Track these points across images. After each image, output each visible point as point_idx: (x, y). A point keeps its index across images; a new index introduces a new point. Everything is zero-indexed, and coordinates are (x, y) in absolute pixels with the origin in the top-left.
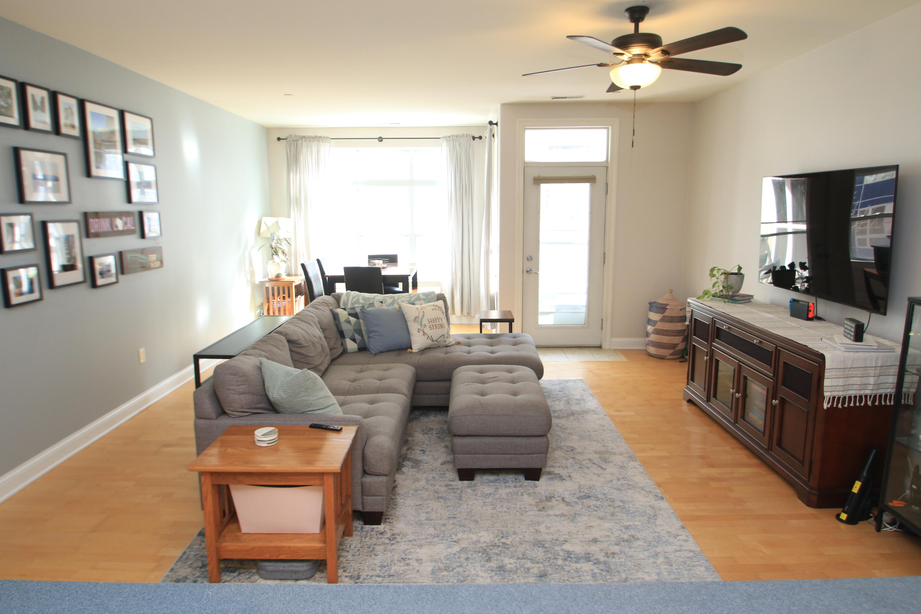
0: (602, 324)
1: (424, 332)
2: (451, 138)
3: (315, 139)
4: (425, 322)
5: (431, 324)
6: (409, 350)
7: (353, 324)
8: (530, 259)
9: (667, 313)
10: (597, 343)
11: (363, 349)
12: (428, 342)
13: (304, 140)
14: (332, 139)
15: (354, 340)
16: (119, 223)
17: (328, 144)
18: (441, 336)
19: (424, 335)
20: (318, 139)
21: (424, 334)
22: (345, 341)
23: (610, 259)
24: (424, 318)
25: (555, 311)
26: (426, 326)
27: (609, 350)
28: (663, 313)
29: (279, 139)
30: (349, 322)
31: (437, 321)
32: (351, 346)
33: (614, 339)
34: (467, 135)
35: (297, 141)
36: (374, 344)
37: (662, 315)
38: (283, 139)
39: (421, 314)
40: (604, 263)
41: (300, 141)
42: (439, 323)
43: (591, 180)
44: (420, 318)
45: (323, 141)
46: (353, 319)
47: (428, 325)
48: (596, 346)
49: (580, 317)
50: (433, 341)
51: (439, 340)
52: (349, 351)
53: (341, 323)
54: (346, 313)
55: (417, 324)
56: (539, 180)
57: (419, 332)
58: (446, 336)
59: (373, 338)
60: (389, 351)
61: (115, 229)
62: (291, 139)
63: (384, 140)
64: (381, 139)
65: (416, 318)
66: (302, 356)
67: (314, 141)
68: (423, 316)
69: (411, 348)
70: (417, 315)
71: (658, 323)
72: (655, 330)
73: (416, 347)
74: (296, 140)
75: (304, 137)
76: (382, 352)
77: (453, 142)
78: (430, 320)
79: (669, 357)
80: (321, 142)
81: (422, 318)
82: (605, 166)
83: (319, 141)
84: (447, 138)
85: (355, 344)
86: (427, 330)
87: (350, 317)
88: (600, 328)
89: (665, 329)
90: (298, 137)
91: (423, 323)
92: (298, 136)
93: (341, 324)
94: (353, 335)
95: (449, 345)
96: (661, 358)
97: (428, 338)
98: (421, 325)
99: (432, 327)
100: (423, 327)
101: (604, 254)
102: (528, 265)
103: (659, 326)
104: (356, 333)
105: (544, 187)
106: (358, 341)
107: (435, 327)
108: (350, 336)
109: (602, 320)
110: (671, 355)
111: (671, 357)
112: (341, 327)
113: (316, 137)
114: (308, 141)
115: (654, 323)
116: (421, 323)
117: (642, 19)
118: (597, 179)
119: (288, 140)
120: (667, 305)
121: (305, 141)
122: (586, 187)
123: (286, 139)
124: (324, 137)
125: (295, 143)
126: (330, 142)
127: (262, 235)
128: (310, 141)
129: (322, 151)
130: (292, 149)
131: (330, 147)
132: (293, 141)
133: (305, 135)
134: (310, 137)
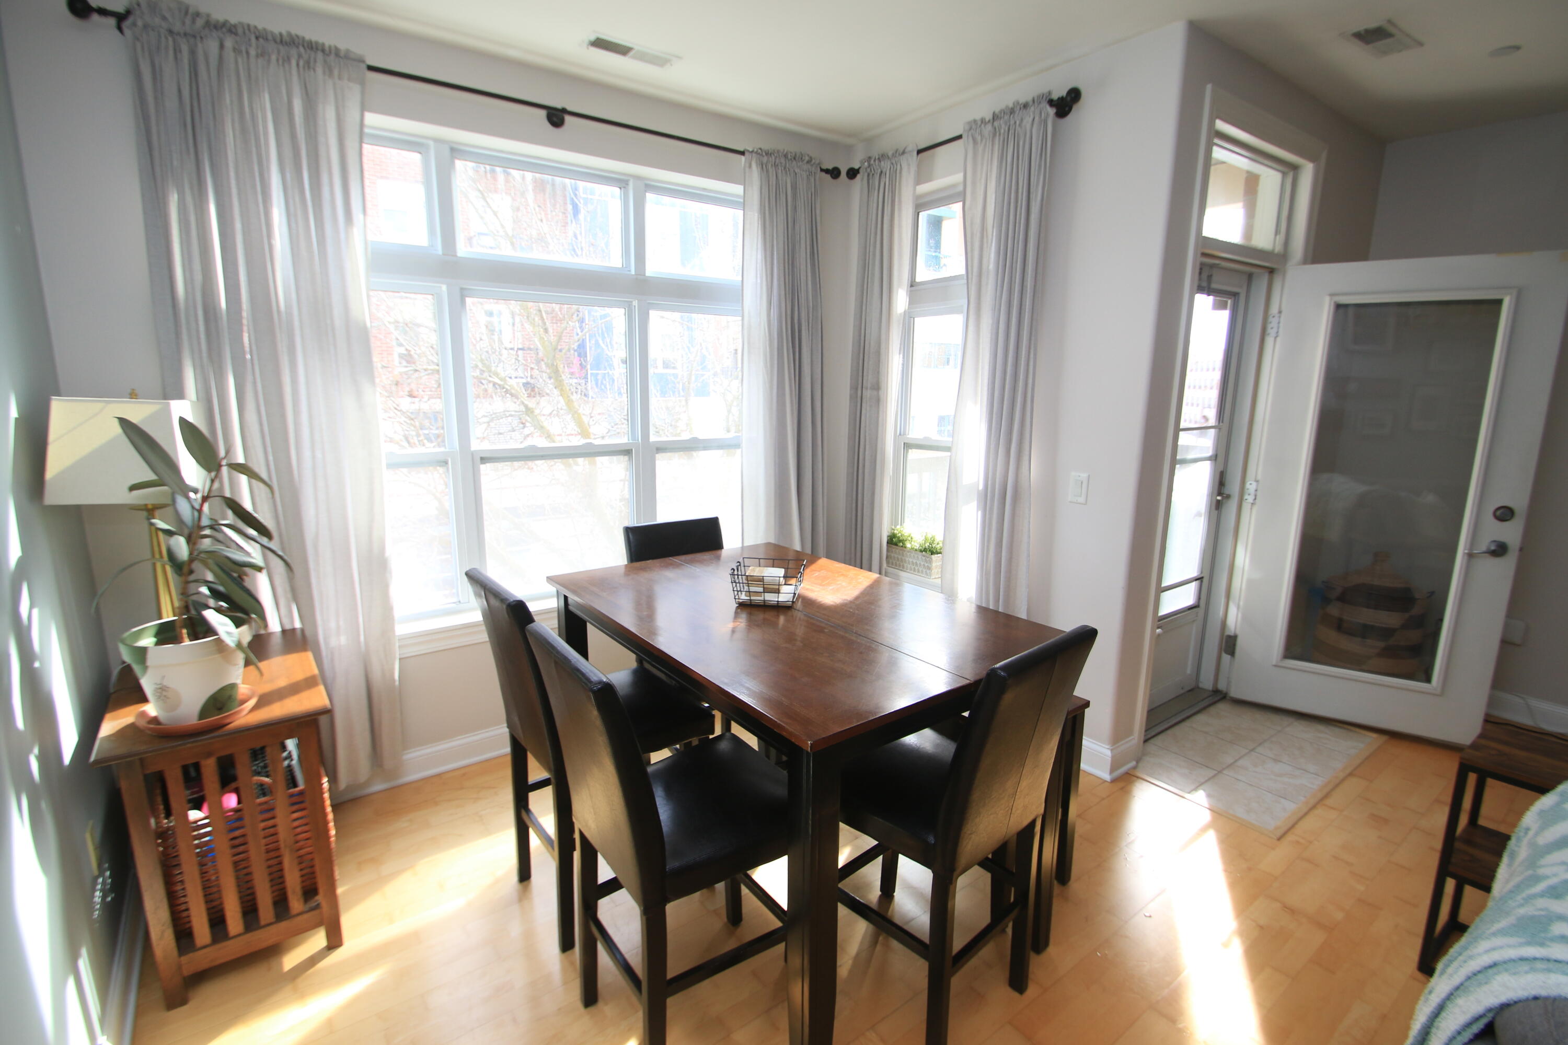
3: (292, 51)
13: (229, 41)
14: (371, 68)
17: (356, 89)
29: (79, 8)
35: (192, 36)
38: (103, 12)
41: (212, 45)
62: (156, 21)
64: (556, 117)
67: (287, 60)
74: (186, 35)
75: (230, 28)
80: (320, 73)
90: (200, 22)
92: (197, 15)
114: (253, 52)
119: (138, 21)
121: (236, 49)
123: (120, 18)
124: (337, 52)
125: (185, 49)
126: (362, 83)
127: (53, 497)
128: (262, 54)
129: (328, 114)
130: (168, 68)
131: (363, 109)
132: (171, 32)
133: (233, 20)
134: (261, 36)
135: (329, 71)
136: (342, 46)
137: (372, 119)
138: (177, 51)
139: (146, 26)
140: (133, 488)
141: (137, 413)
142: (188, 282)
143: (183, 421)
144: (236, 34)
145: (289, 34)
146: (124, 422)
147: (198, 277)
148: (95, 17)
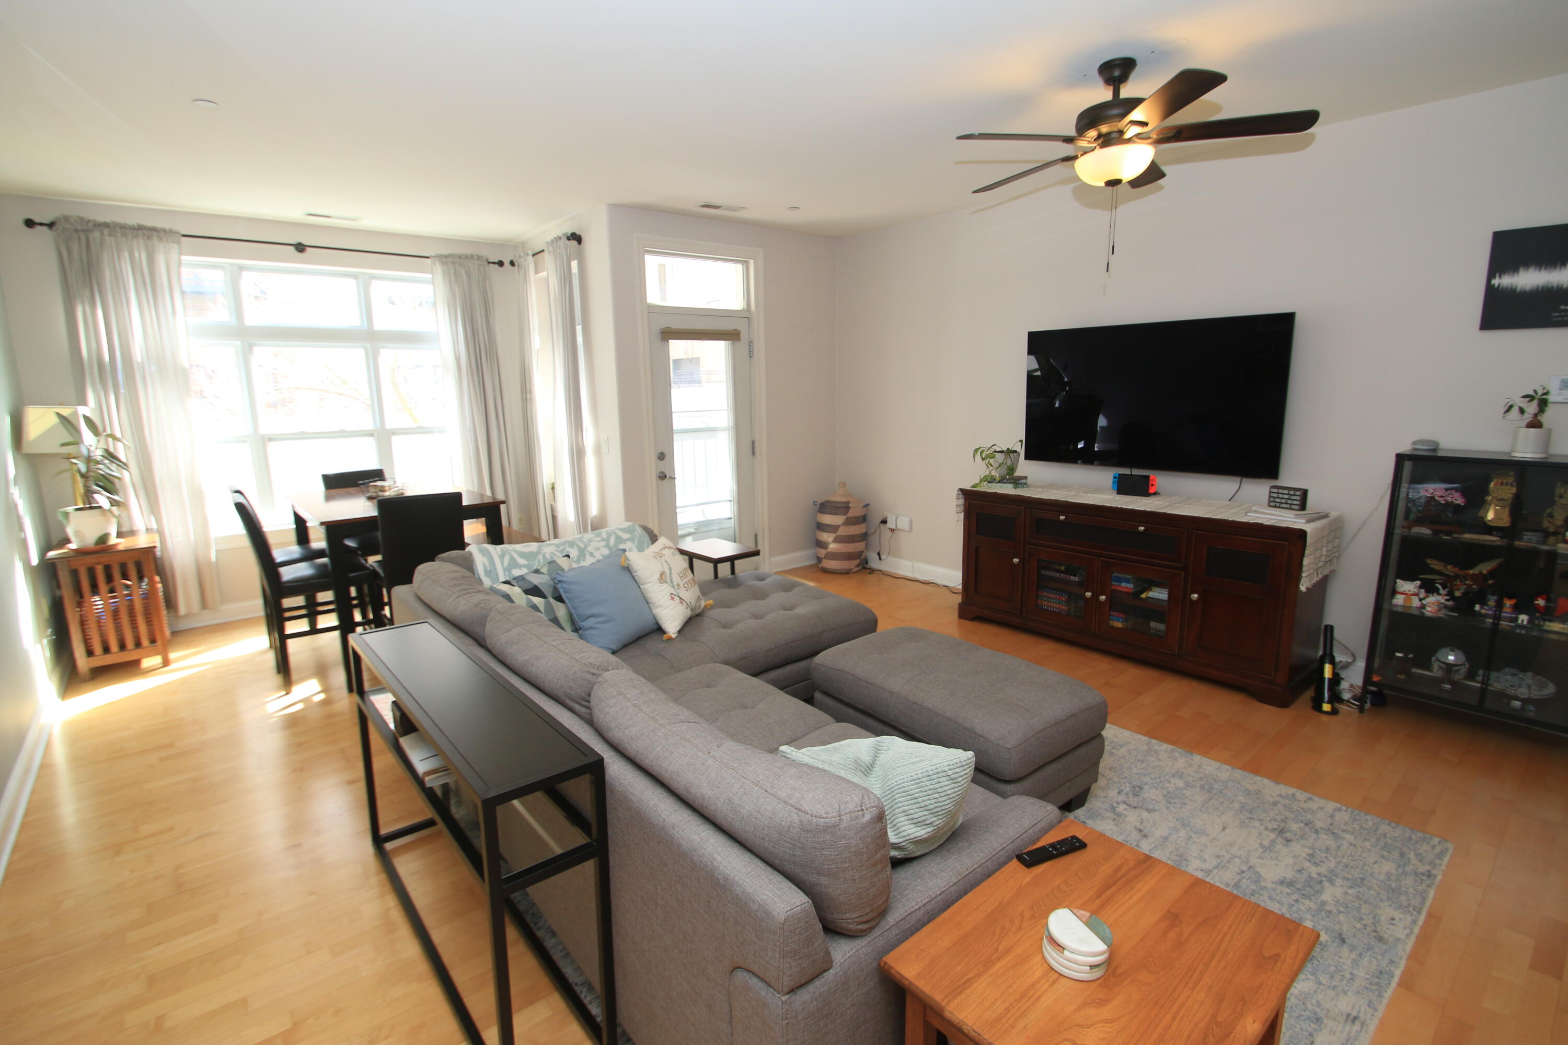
0: (756, 540)
1: (680, 598)
2: (450, 260)
3: (140, 232)
4: (677, 578)
5: (684, 581)
6: (660, 636)
8: (661, 457)
9: (850, 514)
12: (685, 611)
13: (106, 232)
14: (184, 236)
17: (176, 246)
18: (697, 599)
20: (146, 233)
23: (762, 448)
24: (672, 570)
25: (694, 531)
26: (681, 585)
28: (846, 513)
29: (30, 223)
31: (688, 573)
33: (774, 558)
34: (479, 258)
35: (87, 231)
37: (845, 517)
38: (42, 224)
39: (666, 565)
40: (754, 454)
41: (97, 234)
42: (691, 577)
43: (731, 336)
44: (668, 573)
46: (536, 600)
50: (692, 610)
51: (695, 607)
54: (518, 590)
55: (667, 585)
56: (667, 335)
57: (673, 599)
59: (595, 628)
62: (68, 227)
63: (309, 249)
64: (300, 248)
65: (662, 575)
67: (137, 237)
68: (670, 569)
69: (663, 632)
70: (662, 568)
71: (841, 528)
72: (836, 537)
73: (669, 628)
74: (84, 231)
75: (106, 225)
77: (454, 267)
78: (681, 575)
79: (855, 570)
80: (155, 241)
81: (671, 573)
82: (747, 317)
83: (149, 238)
84: (444, 259)
87: (530, 597)
89: (851, 534)
90: (90, 225)
91: (675, 583)
92: (89, 221)
95: (699, 611)
96: (847, 573)
97: (682, 605)
98: (673, 587)
99: (686, 585)
100: (676, 588)
101: (753, 441)
102: (659, 466)
103: (843, 531)
107: (690, 586)
109: (756, 535)
110: (857, 566)
111: (858, 569)
113: (140, 228)
114: (119, 235)
115: (833, 529)
116: (672, 582)
117: (1123, 78)
118: (741, 334)
119: (59, 227)
120: (848, 503)
121: (110, 235)
123: (51, 225)
124: (164, 231)
125: (83, 237)
126: (179, 243)
127: (27, 449)
128: (124, 235)
129: (160, 259)
130: (75, 248)
131: (180, 254)
132: (76, 230)
133: (108, 220)
134: (123, 227)
135: (160, 239)
136: (167, 227)
137: (184, 258)
138: (79, 239)
139: (64, 229)
140: (63, 445)
141: (66, 411)
142: (89, 350)
143: (84, 416)
144: (109, 227)
145: (138, 225)
146: (59, 415)
147: (94, 346)
148: (38, 227)
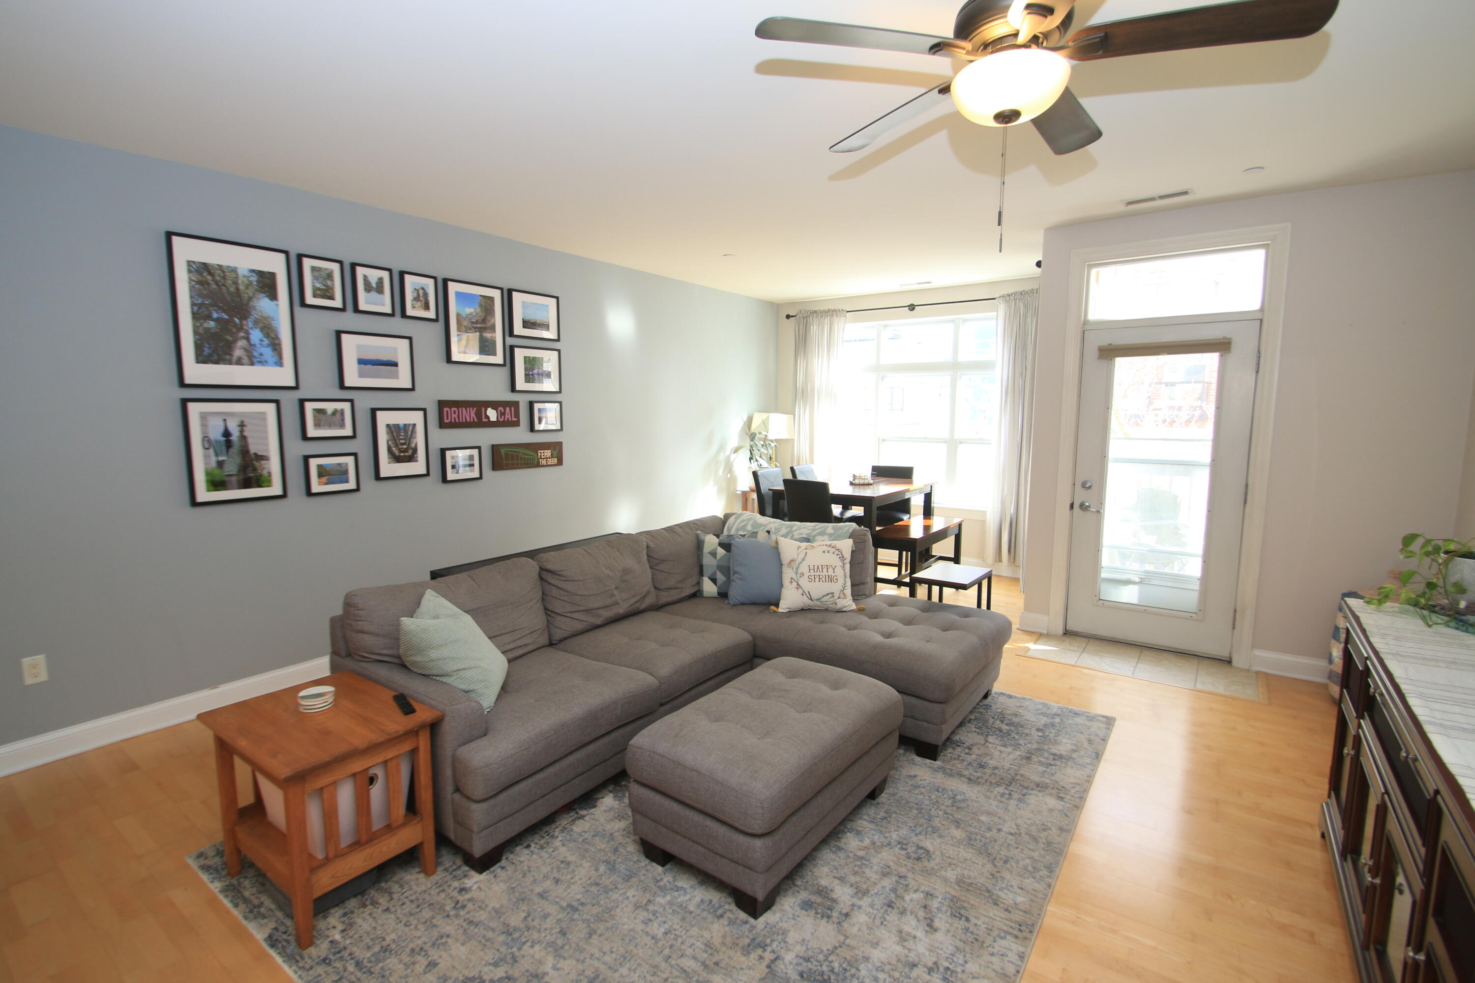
0: (1234, 619)
1: (798, 584)
2: (1012, 297)
3: (829, 314)
4: (804, 568)
5: (812, 573)
6: (773, 608)
7: (718, 557)
8: (1087, 485)
10: (1224, 653)
11: (723, 595)
12: (804, 601)
13: (815, 316)
14: (848, 312)
15: (714, 580)
16: (492, 414)
17: (843, 318)
18: (827, 595)
19: (797, 588)
20: (831, 313)
21: (799, 586)
22: (702, 580)
23: (1257, 497)
24: (804, 562)
25: (1137, 580)
26: (803, 575)
27: (1248, 671)
29: (788, 317)
30: (713, 554)
31: (825, 570)
32: (709, 588)
33: (1258, 652)
36: (735, 593)
38: (792, 316)
39: (802, 556)
40: (1245, 503)
41: (811, 318)
42: (827, 574)
43: (1221, 346)
44: (797, 563)
45: (837, 316)
46: (721, 552)
47: (807, 574)
48: (1218, 657)
49: (1190, 599)
50: (811, 599)
51: (822, 600)
52: (705, 594)
53: (704, 555)
54: (716, 541)
55: (793, 569)
56: (1109, 353)
57: (793, 583)
58: (836, 596)
60: (753, 604)
61: (485, 420)
62: (801, 315)
63: (916, 307)
64: (912, 307)
65: (792, 561)
66: (566, 593)
67: (827, 317)
68: (803, 559)
69: (777, 605)
70: (795, 557)
73: (783, 607)
74: (806, 317)
75: (815, 312)
76: (743, 604)
77: (1015, 304)
78: (812, 567)
80: (835, 317)
81: (801, 563)
82: (1258, 319)
83: (832, 316)
84: (1007, 298)
85: (714, 586)
86: (804, 582)
87: (719, 548)
88: (1230, 626)
90: (809, 313)
91: (800, 571)
92: (809, 311)
93: (702, 556)
94: (715, 572)
95: (844, 609)
97: (803, 595)
98: (797, 573)
99: (813, 578)
100: (798, 576)
101: (1247, 485)
102: (1081, 496)
104: (720, 571)
105: (1122, 364)
106: (719, 583)
107: (817, 579)
108: (710, 573)
109: (1235, 611)
112: (702, 560)
113: (829, 311)
116: (797, 569)
118: (1233, 345)
119: (797, 317)
121: (816, 318)
122: (1211, 360)
124: (839, 310)
125: (805, 320)
126: (845, 316)
130: (802, 327)
132: (803, 317)
133: (817, 309)
139: (799, 317)
148: (791, 318)
